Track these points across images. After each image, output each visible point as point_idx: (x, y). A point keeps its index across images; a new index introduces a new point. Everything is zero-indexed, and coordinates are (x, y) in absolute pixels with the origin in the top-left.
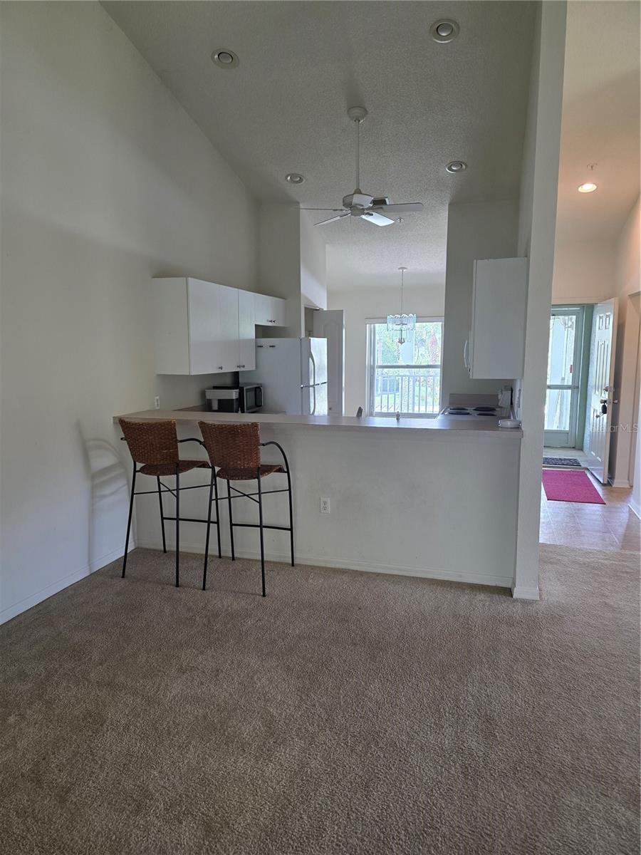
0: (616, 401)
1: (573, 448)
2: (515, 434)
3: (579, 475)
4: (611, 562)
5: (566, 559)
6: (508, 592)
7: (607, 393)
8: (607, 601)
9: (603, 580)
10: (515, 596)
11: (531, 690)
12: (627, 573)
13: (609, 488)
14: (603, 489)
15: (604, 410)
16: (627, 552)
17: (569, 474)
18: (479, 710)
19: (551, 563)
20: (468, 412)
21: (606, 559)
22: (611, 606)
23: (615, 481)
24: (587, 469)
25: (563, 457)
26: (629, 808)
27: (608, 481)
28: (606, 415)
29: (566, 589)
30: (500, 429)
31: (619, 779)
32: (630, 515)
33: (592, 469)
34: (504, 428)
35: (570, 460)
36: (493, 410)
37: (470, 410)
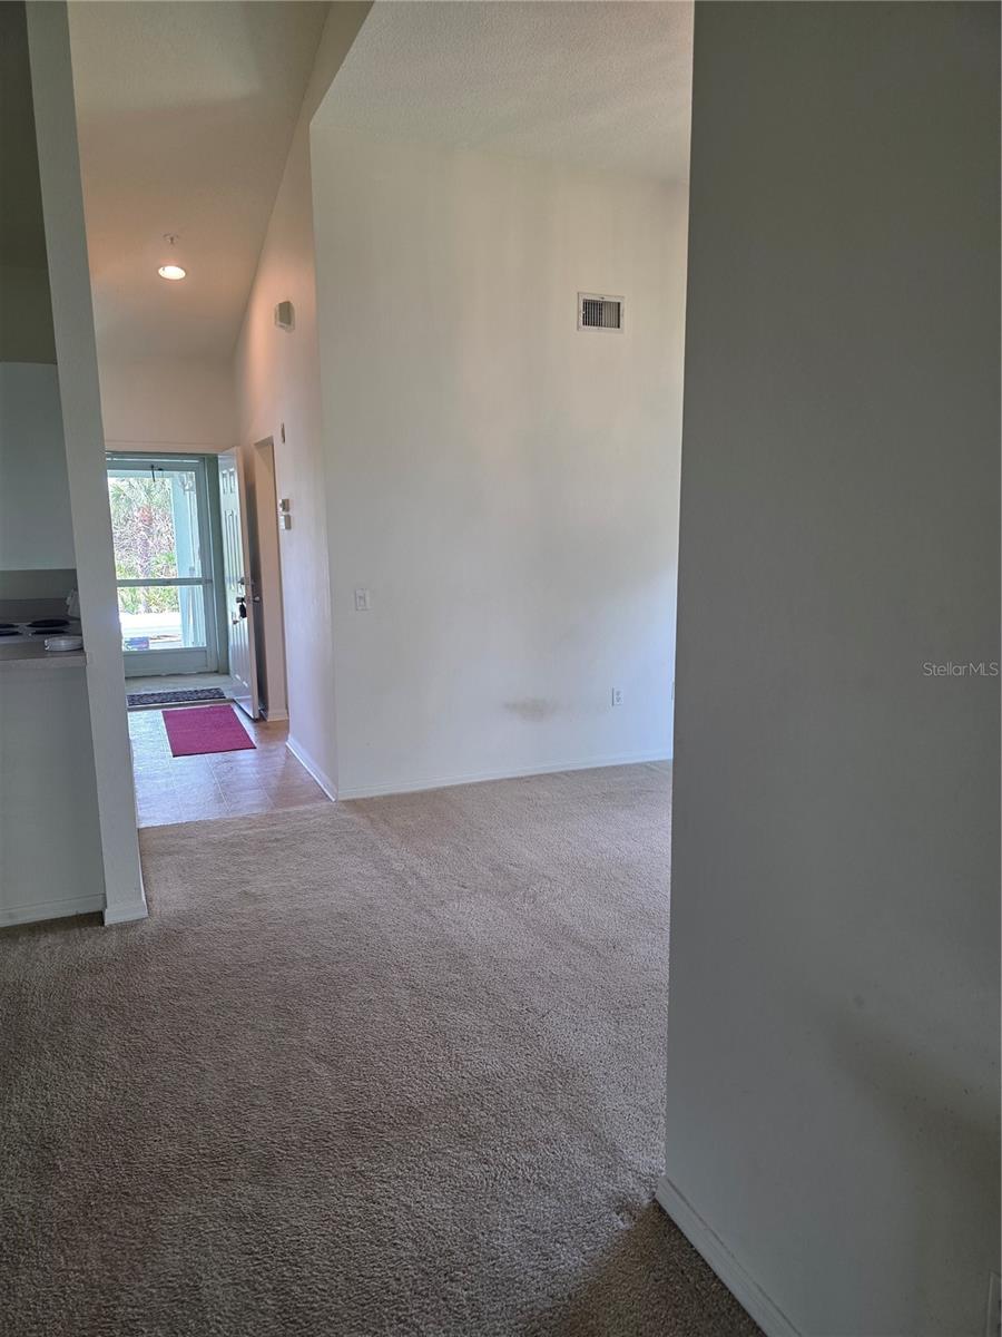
0: (257, 599)
1: (217, 672)
2: (74, 660)
3: (221, 712)
4: (257, 831)
5: (193, 842)
6: (97, 918)
7: (244, 587)
8: (248, 888)
9: (245, 859)
10: (108, 921)
11: (123, 1066)
12: (277, 840)
13: (262, 724)
14: (255, 727)
15: (243, 612)
16: (280, 811)
17: (207, 712)
18: (29, 1135)
19: (170, 854)
20: (16, 630)
21: (251, 828)
22: (253, 895)
23: (270, 712)
24: (233, 701)
25: (198, 688)
26: (258, 1183)
27: (261, 714)
28: (246, 619)
29: (190, 888)
30: (49, 655)
31: (247, 1146)
32: (287, 757)
33: (241, 700)
34: (55, 653)
35: (209, 691)
36: (65, 623)
37: (23, 626)
